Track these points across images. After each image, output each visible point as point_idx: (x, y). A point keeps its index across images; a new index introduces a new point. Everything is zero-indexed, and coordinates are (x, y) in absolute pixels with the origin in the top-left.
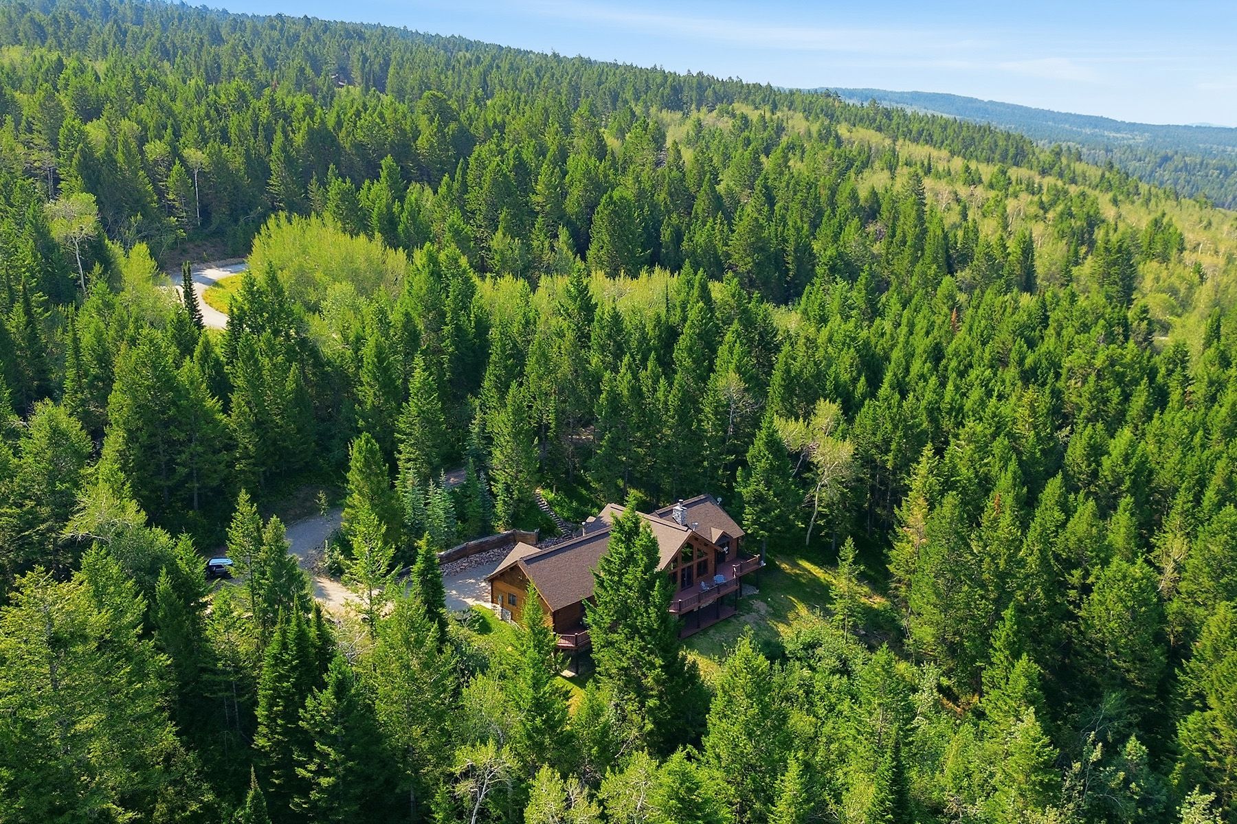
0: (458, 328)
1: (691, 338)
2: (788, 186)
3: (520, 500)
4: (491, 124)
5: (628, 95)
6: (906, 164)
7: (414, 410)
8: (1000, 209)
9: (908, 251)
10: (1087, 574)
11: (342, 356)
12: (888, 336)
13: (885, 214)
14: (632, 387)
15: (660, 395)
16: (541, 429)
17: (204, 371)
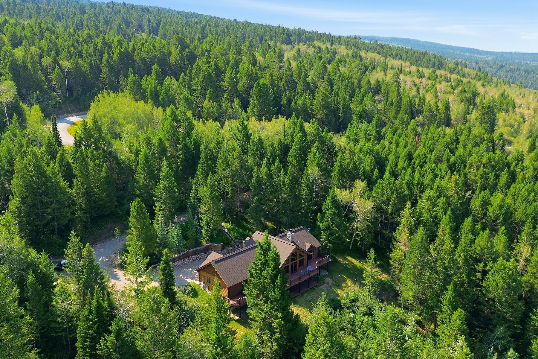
0: (185, 146)
1: (296, 150)
2: (339, 79)
3: (214, 229)
4: (204, 50)
5: (267, 37)
6: (391, 69)
7: (162, 186)
8: (434, 89)
9: (394, 108)
10: (486, 265)
11: (129, 159)
12: (387, 149)
13: (383, 91)
14: (267, 174)
15: (281, 178)
16: (224, 195)
17: (61, 167)
